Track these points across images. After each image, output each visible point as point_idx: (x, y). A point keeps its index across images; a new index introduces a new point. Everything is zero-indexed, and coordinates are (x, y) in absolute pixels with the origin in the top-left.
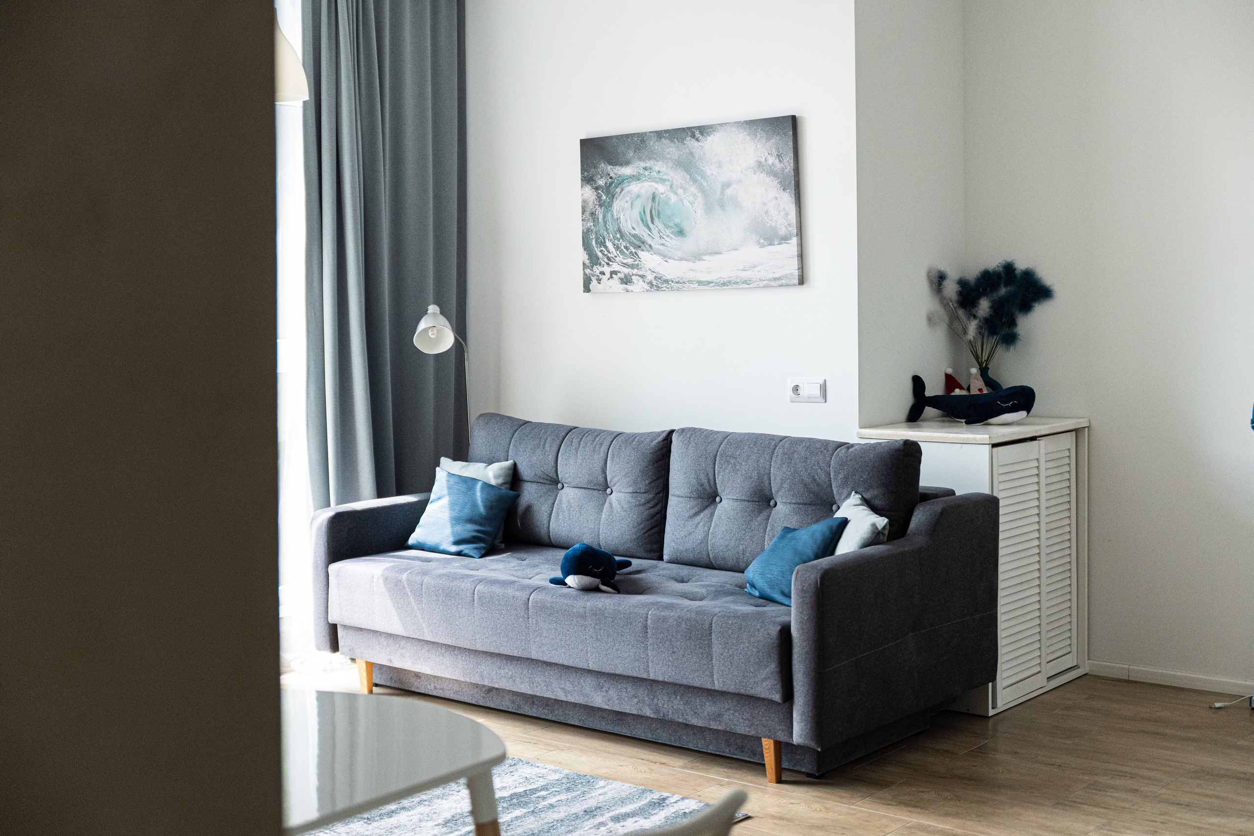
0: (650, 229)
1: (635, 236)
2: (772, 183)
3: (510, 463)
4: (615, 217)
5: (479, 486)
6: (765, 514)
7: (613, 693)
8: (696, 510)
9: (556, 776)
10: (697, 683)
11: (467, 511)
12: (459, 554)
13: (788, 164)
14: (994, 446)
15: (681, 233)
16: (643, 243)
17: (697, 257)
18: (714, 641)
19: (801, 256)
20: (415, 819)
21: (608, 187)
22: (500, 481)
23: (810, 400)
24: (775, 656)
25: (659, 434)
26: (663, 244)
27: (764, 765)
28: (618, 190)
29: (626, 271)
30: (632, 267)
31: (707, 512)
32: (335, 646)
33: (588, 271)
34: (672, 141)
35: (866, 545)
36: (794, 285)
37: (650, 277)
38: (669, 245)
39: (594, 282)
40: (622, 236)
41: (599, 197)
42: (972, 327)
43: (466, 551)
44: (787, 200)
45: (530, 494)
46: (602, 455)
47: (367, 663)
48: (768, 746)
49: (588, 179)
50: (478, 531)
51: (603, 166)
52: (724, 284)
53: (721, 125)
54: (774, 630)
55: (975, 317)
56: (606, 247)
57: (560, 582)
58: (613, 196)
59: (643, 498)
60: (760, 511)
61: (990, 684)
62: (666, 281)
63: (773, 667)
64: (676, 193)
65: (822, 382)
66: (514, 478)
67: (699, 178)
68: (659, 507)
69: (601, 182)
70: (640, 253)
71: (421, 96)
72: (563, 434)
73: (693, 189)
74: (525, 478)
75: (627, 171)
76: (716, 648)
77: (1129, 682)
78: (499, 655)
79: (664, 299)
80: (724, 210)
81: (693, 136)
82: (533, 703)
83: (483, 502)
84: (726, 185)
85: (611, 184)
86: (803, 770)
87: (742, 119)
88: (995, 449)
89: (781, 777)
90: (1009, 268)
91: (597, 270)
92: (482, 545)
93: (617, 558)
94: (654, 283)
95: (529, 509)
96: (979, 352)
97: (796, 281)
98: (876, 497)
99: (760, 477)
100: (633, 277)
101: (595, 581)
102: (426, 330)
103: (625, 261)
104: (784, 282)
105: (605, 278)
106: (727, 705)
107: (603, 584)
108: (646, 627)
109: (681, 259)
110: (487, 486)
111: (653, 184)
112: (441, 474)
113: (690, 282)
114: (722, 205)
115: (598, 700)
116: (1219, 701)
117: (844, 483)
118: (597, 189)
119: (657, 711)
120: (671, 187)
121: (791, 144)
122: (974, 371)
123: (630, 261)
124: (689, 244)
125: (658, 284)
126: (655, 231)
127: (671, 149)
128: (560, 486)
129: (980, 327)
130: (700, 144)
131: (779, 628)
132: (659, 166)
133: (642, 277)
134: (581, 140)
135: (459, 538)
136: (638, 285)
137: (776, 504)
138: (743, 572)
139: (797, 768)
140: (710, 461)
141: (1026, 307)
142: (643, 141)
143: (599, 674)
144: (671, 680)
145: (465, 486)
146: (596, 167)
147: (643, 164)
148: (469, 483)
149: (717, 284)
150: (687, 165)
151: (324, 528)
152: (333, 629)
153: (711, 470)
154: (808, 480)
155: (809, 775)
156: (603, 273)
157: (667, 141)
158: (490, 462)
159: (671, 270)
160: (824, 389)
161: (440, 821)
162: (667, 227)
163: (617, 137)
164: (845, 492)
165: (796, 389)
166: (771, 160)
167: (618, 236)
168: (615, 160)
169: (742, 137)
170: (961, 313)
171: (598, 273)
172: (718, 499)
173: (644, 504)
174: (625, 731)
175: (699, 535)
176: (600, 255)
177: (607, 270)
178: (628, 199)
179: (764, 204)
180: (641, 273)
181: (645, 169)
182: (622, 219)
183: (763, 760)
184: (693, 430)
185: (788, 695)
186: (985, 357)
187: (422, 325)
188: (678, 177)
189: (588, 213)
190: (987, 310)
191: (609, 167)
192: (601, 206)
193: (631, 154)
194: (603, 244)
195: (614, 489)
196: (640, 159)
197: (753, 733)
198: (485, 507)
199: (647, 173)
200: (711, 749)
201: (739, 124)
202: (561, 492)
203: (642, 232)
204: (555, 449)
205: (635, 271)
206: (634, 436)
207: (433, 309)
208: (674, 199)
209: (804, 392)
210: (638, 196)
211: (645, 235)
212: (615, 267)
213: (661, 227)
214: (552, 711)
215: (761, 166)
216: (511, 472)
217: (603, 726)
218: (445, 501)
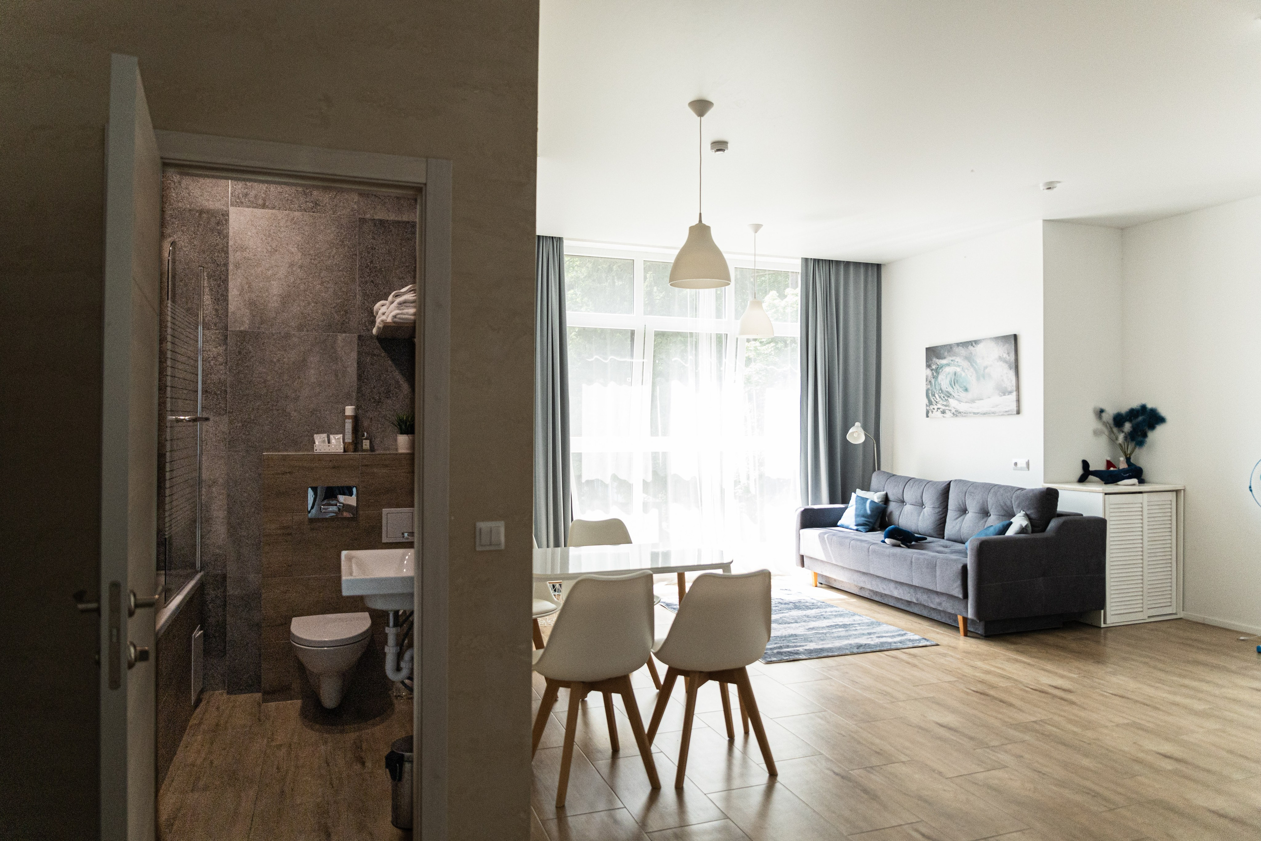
0: (953, 389)
1: (947, 392)
2: (1006, 366)
3: (885, 492)
4: (939, 383)
5: (868, 502)
6: (985, 519)
7: (901, 591)
8: (957, 516)
9: (867, 621)
10: (931, 588)
11: (862, 512)
12: (857, 530)
13: (1012, 358)
14: (1106, 494)
15: (966, 390)
16: (951, 395)
17: (973, 401)
18: (937, 570)
19: (1018, 401)
20: (798, 626)
21: (937, 369)
22: (880, 500)
23: (1021, 469)
24: (960, 577)
25: (946, 482)
26: (959, 396)
27: (959, 628)
28: (941, 370)
29: (944, 408)
30: (946, 406)
31: (962, 517)
32: (803, 565)
33: (928, 408)
34: (963, 347)
35: (1016, 534)
36: (1014, 414)
37: (953, 411)
38: (961, 396)
39: (930, 413)
40: (942, 392)
41: (933, 374)
42: (1121, 437)
43: (860, 529)
44: (1012, 374)
45: (893, 507)
46: (921, 490)
47: (815, 573)
48: (960, 618)
49: (928, 366)
50: (866, 521)
51: (935, 360)
52: (984, 414)
53: (983, 339)
54: (960, 566)
55: (1123, 432)
56: (935, 397)
57: (884, 542)
58: (938, 373)
59: (937, 510)
60: (983, 518)
61: (1102, 611)
62: (960, 413)
63: (959, 583)
64: (964, 372)
65: (1027, 461)
66: (886, 500)
67: (974, 365)
68: (944, 515)
69: (934, 367)
70: (949, 399)
71: (858, 330)
72: (907, 481)
73: (972, 370)
74: (891, 499)
75: (944, 362)
76: (938, 573)
77: (1204, 624)
78: (860, 572)
79: (959, 420)
80: (984, 379)
81: (972, 345)
82: (877, 595)
83: (870, 508)
84: (986, 368)
85: (938, 368)
86: (979, 632)
87: (993, 337)
88: (1107, 496)
89: (967, 634)
90: (1144, 407)
91: (932, 407)
92: (868, 527)
93: (916, 535)
94: (955, 413)
95: (891, 513)
96: (1126, 450)
97: (1015, 413)
98: (1032, 513)
99: (983, 503)
100: (946, 411)
101: (899, 542)
102: (853, 433)
103: (943, 403)
104: (1010, 413)
105: (934, 411)
106: (944, 598)
107: (902, 544)
108: (912, 562)
109: (966, 402)
110: (872, 502)
111: (955, 367)
112: (854, 496)
113: (970, 413)
114: (984, 377)
115: (896, 594)
116: (1242, 636)
117: (1018, 506)
118: (932, 370)
119: (917, 600)
120: (963, 369)
121: (1013, 347)
122: (1122, 459)
123: (945, 403)
124: (969, 395)
125: (957, 414)
126: (955, 389)
127: (962, 351)
128: (905, 504)
129: (1126, 438)
130: (975, 348)
131: (962, 565)
132: (958, 359)
133: (950, 410)
134: (926, 348)
135: (858, 523)
136: (948, 414)
137: (990, 516)
138: (964, 544)
139: (977, 632)
140: (963, 494)
141: (1152, 427)
142: (951, 348)
143: (896, 582)
144: (921, 586)
145: (862, 501)
146: (932, 360)
147: (951, 358)
148: (864, 500)
149: (981, 414)
150: (969, 358)
151: (800, 515)
152: (802, 557)
153: (963, 499)
154: (1002, 504)
155: (982, 635)
156: (934, 409)
157: (962, 348)
158: (876, 492)
159: (962, 407)
160: (1028, 464)
161: (807, 628)
162: (961, 387)
163: (940, 346)
164: (1019, 510)
165: (1016, 464)
166: (1005, 355)
167: (940, 392)
168: (940, 357)
169: (992, 345)
170: (1115, 430)
171: (932, 409)
172: (967, 512)
173: (937, 513)
174: (911, 610)
175: (957, 528)
176: (933, 400)
177: (936, 407)
178: (944, 374)
179: (1002, 376)
180: (949, 409)
181: (952, 361)
182: (942, 384)
183: (958, 625)
184: (960, 481)
185: (966, 596)
186: (1129, 452)
187: (851, 431)
188: (965, 364)
189: (928, 382)
190: (1129, 428)
191: (937, 360)
192: (933, 378)
193: (946, 354)
194: (934, 395)
195: (926, 506)
196: (950, 356)
197: (953, 612)
198: (871, 511)
199: (952, 362)
200: (943, 620)
201: (991, 339)
202: (905, 506)
203: (950, 389)
204: (903, 486)
205: (947, 408)
206: (935, 483)
207: (857, 424)
208: (963, 374)
209: (1019, 465)
210: (949, 373)
211: (951, 391)
212: (939, 406)
213: (958, 387)
214: (884, 599)
215: (1000, 359)
216: (885, 497)
217: (902, 607)
218: (854, 507)
